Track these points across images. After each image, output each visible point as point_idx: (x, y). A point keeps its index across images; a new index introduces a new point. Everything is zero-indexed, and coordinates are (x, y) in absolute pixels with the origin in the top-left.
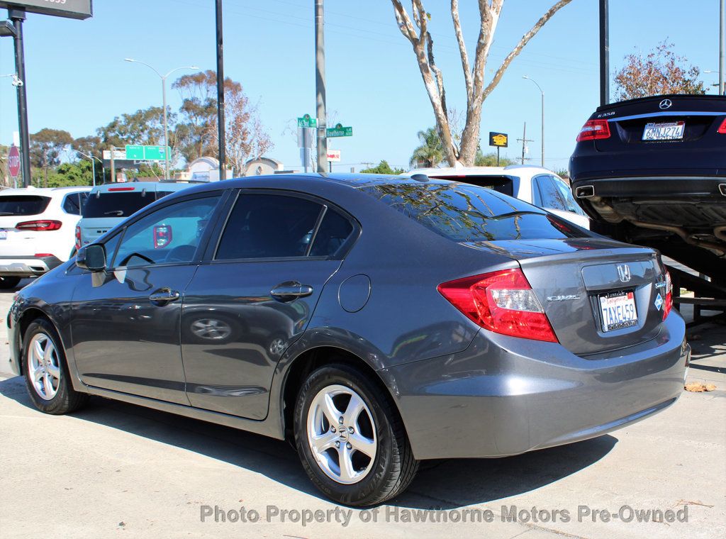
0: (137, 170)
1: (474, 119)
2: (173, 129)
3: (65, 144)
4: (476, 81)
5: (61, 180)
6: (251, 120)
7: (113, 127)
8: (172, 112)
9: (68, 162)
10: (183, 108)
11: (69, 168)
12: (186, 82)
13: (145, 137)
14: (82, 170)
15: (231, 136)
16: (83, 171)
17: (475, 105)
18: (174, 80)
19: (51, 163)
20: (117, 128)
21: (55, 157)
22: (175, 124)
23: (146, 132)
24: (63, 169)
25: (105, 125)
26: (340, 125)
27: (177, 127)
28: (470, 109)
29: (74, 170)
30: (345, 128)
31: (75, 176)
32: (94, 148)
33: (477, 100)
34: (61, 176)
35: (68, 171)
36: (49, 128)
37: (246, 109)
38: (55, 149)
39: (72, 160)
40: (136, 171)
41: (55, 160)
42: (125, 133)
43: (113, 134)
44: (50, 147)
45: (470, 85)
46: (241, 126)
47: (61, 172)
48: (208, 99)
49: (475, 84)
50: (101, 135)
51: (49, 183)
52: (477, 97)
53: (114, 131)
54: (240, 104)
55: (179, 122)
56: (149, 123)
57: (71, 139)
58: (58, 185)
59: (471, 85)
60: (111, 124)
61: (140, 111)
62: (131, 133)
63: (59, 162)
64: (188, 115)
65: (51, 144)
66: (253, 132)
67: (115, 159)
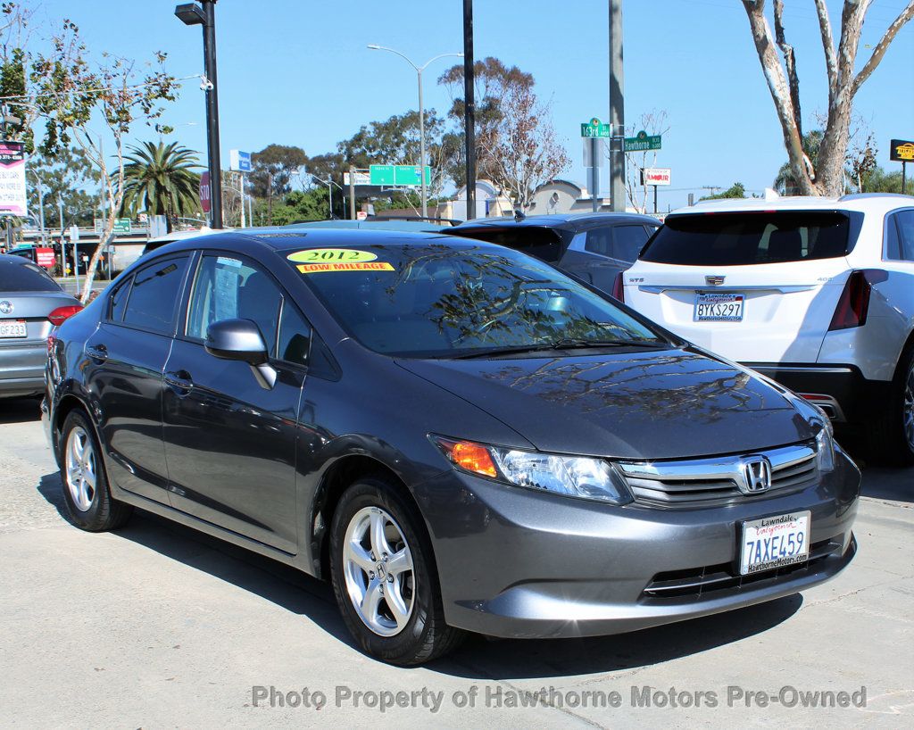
0: (389, 198)
1: (839, 122)
2: (438, 141)
3: (297, 164)
4: (843, 62)
5: (290, 214)
6: (539, 127)
7: (360, 140)
8: (438, 117)
9: (301, 190)
10: (452, 112)
11: (301, 198)
12: (458, 75)
13: (401, 154)
14: (317, 200)
15: (511, 150)
16: (319, 202)
17: (839, 100)
18: (441, 73)
19: (280, 191)
20: (364, 142)
21: (284, 183)
22: (442, 135)
23: (402, 146)
24: (293, 199)
25: (349, 138)
26: (643, 133)
27: (444, 138)
28: (834, 106)
29: (308, 201)
30: (651, 138)
31: (308, 209)
32: (335, 170)
33: (843, 92)
34: (289, 209)
35: (299, 201)
36: (277, 144)
37: (532, 112)
38: (285, 172)
39: (307, 187)
40: (389, 200)
41: (285, 187)
42: (374, 148)
43: (359, 150)
44: (279, 170)
45: (833, 69)
46: (525, 137)
47: (290, 203)
48: (487, 98)
49: (840, 68)
50: (343, 151)
51: (275, 218)
52: (843, 87)
53: (360, 146)
54: (524, 105)
55: (447, 131)
56: (407, 134)
57: (306, 158)
58: (287, 221)
59: (836, 69)
60: (356, 135)
61: (395, 117)
62: (382, 147)
63: (289, 189)
64: (459, 121)
65: (280, 166)
66: (541, 145)
67: (355, 184)
